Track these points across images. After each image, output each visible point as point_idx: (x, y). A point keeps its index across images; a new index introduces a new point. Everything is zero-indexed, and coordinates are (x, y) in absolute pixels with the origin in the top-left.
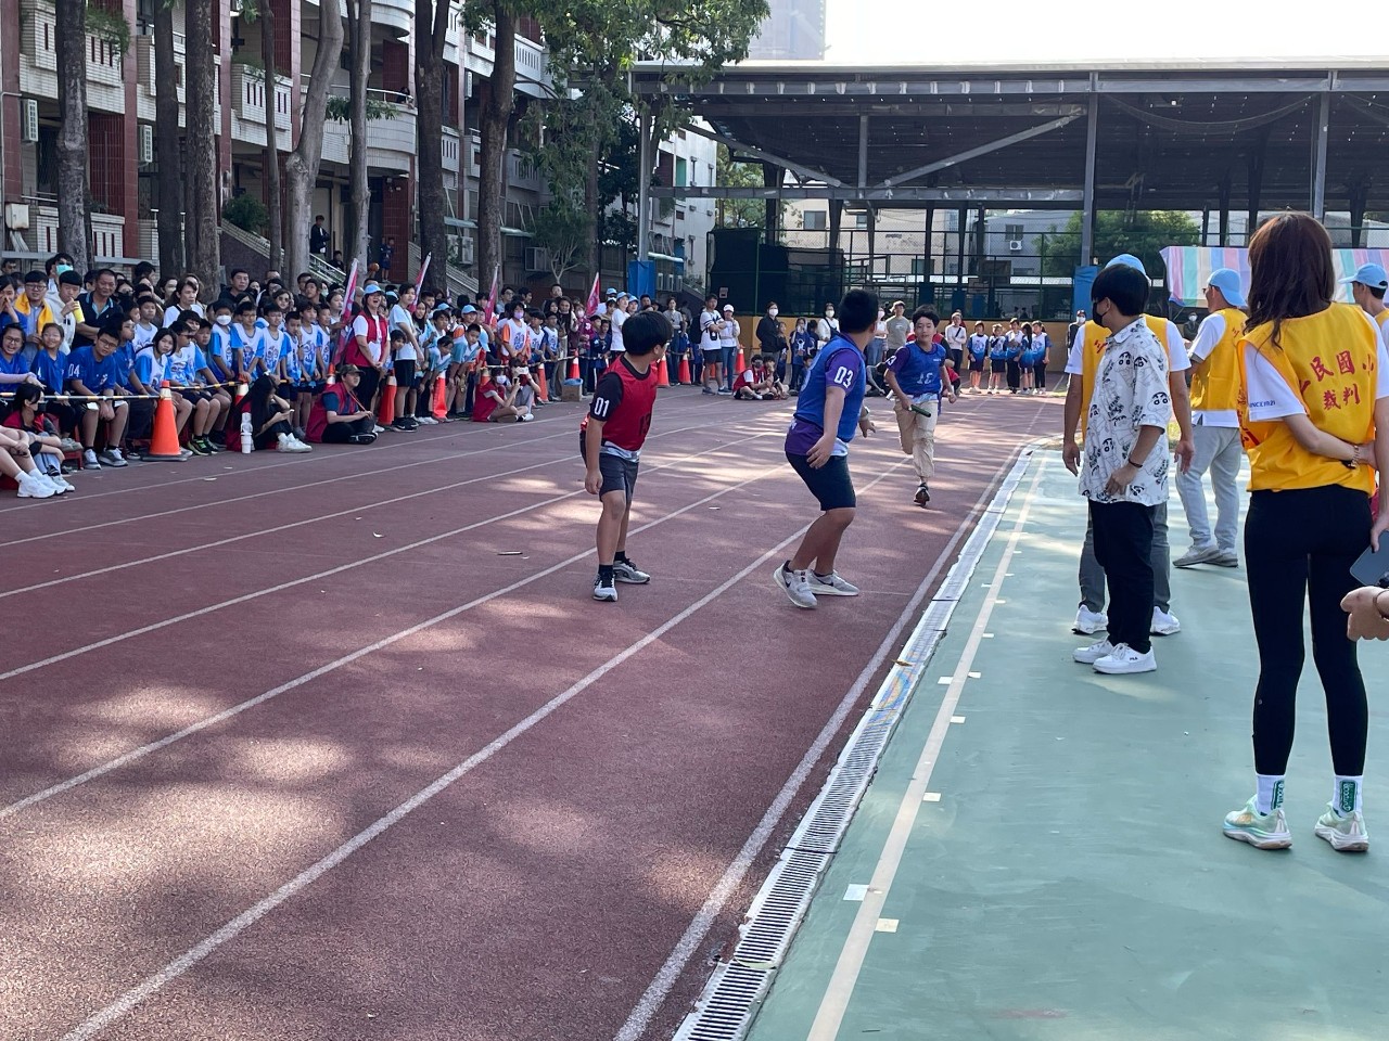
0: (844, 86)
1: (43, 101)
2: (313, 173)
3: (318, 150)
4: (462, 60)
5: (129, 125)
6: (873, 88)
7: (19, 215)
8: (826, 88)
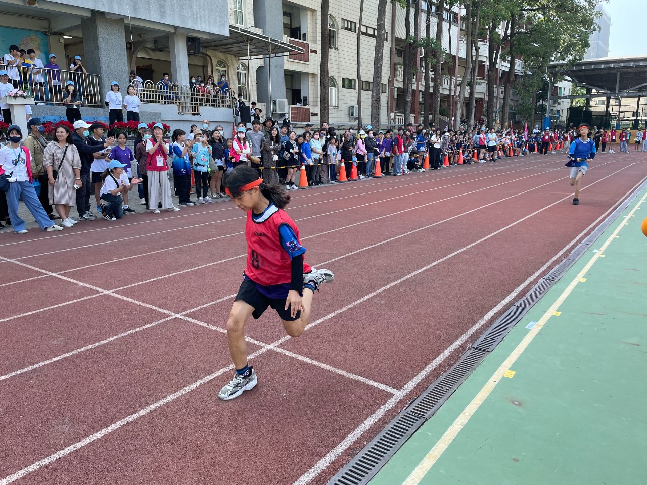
0: (613, 65)
1: (398, 89)
2: (462, 101)
3: (464, 95)
4: (499, 67)
5: (417, 92)
6: (622, 65)
7: (392, 115)
8: (607, 66)
